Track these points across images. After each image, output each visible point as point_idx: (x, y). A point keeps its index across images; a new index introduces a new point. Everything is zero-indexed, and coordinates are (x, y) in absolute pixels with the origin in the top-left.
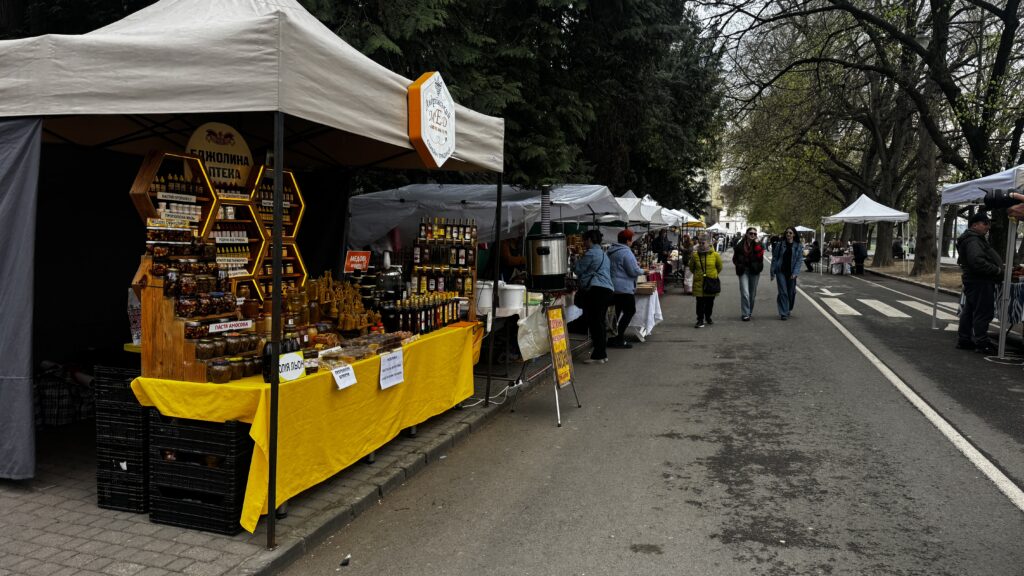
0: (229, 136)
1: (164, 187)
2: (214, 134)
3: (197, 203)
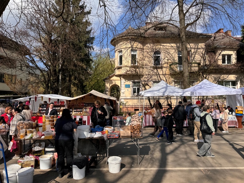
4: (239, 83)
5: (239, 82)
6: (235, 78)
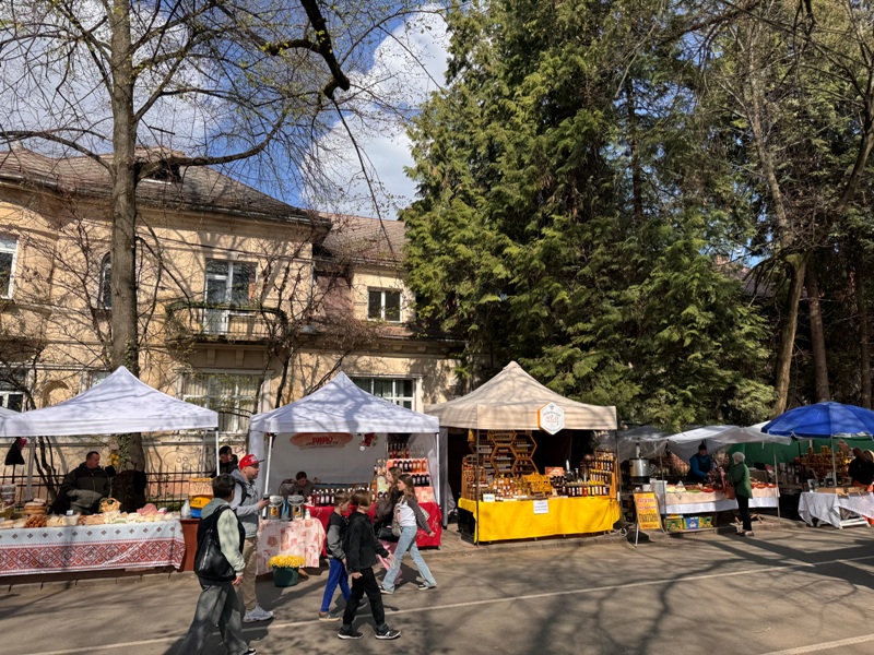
4: (419, 385)
5: (421, 381)
6: (409, 369)
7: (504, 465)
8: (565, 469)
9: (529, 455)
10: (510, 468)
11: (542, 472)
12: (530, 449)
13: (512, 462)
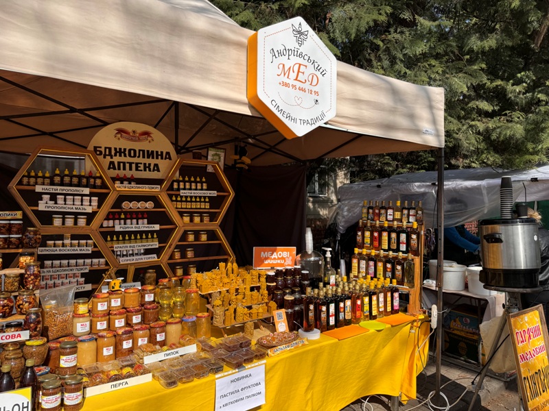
0: (147, 134)
1: (47, 181)
2: (126, 132)
3: (91, 195)
7: (139, 246)
8: (301, 249)
9: (213, 217)
10: (157, 252)
11: (245, 261)
12: (216, 202)
13: (163, 236)
